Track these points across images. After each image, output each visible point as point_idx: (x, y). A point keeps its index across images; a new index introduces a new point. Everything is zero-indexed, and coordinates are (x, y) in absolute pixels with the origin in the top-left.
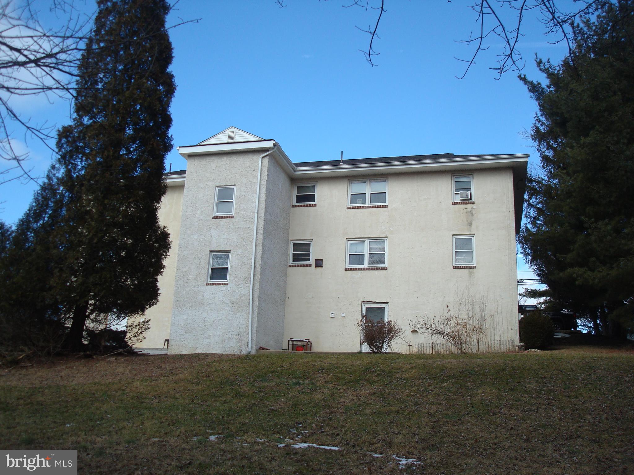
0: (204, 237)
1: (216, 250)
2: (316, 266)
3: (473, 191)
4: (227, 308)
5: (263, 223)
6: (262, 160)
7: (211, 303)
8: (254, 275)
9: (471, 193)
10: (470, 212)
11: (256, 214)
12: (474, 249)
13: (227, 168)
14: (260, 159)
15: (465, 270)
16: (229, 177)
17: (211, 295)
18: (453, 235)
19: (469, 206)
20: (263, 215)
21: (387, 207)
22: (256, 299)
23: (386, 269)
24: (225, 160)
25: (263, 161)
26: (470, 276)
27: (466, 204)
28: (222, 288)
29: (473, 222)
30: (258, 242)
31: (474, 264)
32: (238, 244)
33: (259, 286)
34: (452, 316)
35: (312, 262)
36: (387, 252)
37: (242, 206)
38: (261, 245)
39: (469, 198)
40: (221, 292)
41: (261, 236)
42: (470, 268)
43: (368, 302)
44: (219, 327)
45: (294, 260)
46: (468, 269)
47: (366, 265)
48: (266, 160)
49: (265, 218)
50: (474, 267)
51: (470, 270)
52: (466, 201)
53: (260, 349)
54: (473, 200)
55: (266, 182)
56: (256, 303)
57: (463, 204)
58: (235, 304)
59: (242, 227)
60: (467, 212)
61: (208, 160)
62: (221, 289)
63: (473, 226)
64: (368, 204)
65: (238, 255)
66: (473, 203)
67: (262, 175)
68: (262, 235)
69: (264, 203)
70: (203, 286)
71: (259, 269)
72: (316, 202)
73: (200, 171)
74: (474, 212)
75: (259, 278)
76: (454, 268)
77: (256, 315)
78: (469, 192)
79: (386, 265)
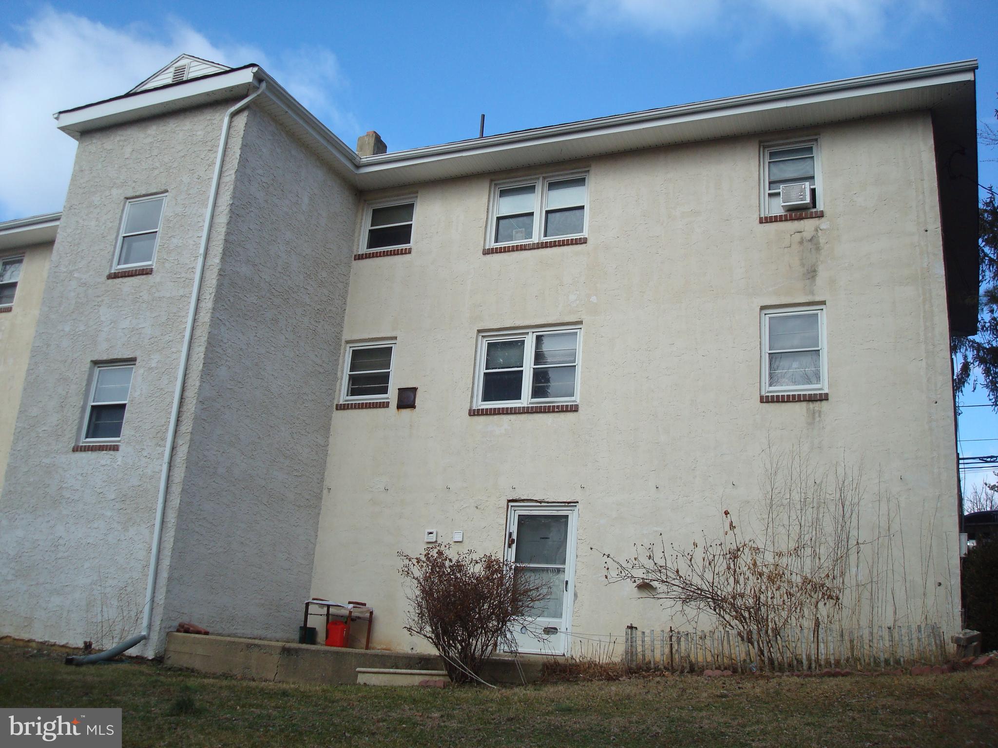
0: (82, 328)
1: (105, 358)
2: (400, 406)
3: (819, 185)
4: (109, 514)
5: (214, 282)
6: (230, 122)
7: (76, 498)
8: (178, 421)
9: (813, 191)
10: (811, 240)
11: (200, 260)
12: (824, 345)
13: (155, 152)
14: (226, 120)
15: (797, 406)
16: (156, 172)
17: (80, 478)
18: (763, 308)
19: (808, 226)
20: (217, 260)
21: (583, 241)
22: (176, 489)
23: (574, 409)
24: (153, 131)
25: (233, 124)
26: (811, 424)
27: (800, 218)
28: (104, 457)
29: (821, 269)
30: (198, 333)
31: (823, 387)
32: (152, 340)
33: (186, 451)
34: (740, 546)
35: (392, 395)
36: (579, 362)
37: (174, 241)
38: (204, 339)
39: (808, 200)
40: (102, 468)
41: (205, 317)
42: (812, 399)
43: (523, 501)
44: (87, 565)
45: (353, 392)
46: (804, 404)
47: (526, 399)
48: (241, 121)
49: (220, 270)
50: (824, 398)
51: (811, 405)
52: (797, 213)
53: (178, 631)
54: (820, 206)
55: (233, 176)
56: (175, 501)
57: (792, 219)
58: (128, 502)
59: (168, 295)
60: (801, 242)
61: (118, 138)
62: (103, 462)
63: (819, 281)
64: (537, 236)
65: (150, 369)
66: (821, 215)
67: (227, 159)
68: (209, 315)
69: (224, 230)
70: (67, 452)
71: (191, 406)
72: (412, 244)
73: (100, 166)
74: (822, 241)
75: (190, 430)
76: (765, 400)
77: (170, 534)
78: (807, 185)
79: (577, 399)
